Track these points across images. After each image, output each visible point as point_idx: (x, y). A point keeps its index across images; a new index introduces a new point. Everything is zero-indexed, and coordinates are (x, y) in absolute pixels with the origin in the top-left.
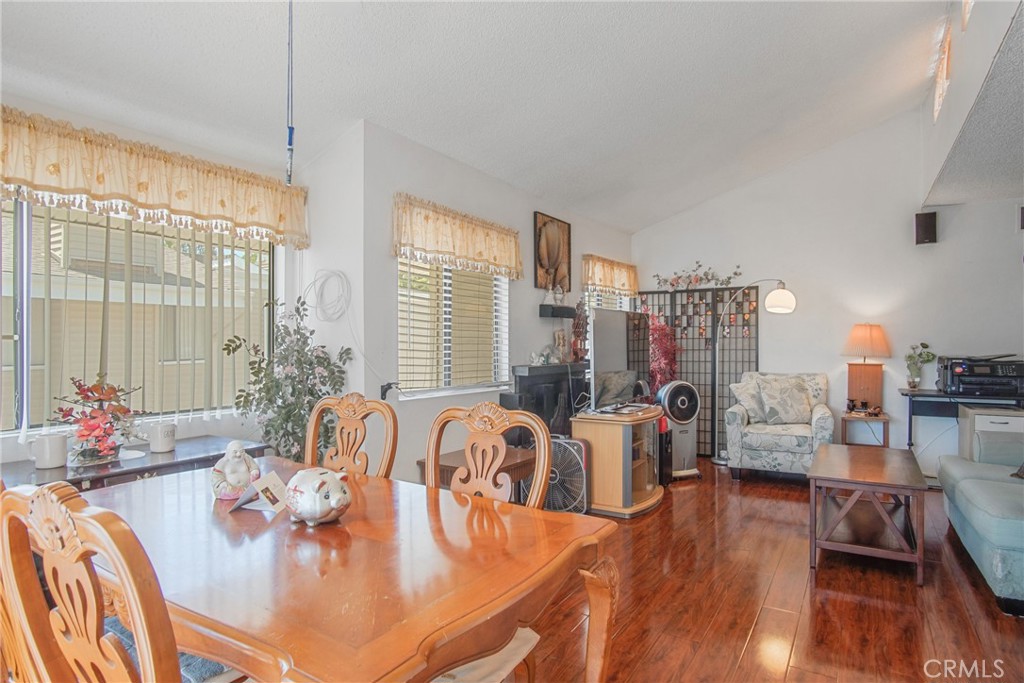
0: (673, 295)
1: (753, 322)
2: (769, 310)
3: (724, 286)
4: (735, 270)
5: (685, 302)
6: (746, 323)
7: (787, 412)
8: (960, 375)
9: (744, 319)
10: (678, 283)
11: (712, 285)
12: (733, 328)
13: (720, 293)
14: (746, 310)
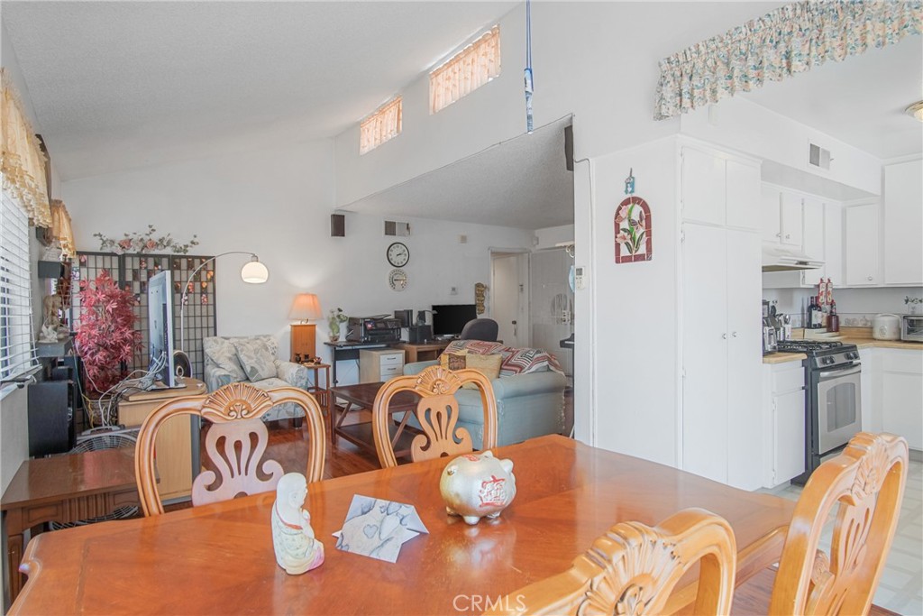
0: (122, 259)
1: (210, 290)
2: (245, 280)
3: (182, 254)
4: (192, 239)
5: (137, 266)
6: (204, 291)
7: (263, 370)
8: (371, 329)
9: (201, 286)
10: (129, 246)
11: (169, 251)
12: (191, 296)
13: (177, 260)
14: (203, 279)
